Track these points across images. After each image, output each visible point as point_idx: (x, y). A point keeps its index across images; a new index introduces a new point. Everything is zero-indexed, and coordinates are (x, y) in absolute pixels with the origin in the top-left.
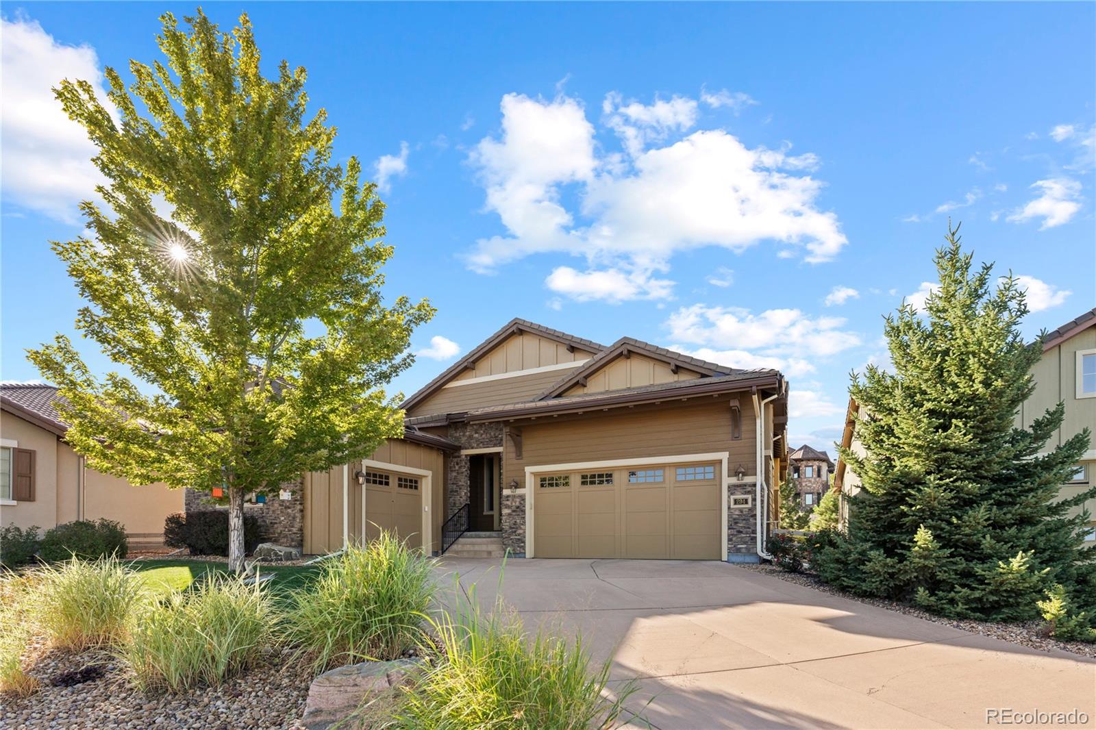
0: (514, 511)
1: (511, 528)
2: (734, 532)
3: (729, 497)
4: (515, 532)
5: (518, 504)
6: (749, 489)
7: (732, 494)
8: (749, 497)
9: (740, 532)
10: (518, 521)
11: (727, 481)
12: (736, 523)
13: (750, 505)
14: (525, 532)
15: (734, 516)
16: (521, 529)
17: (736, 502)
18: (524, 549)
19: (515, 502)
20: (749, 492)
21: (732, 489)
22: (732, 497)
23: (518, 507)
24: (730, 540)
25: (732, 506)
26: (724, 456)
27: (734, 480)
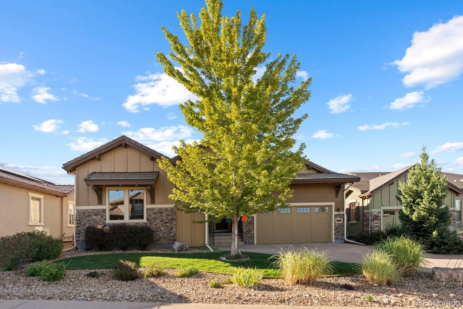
0: (248, 224)
1: (247, 231)
2: (336, 232)
3: (335, 219)
4: (249, 233)
5: (250, 220)
6: (341, 216)
7: (336, 218)
8: (342, 219)
9: (339, 232)
10: (251, 228)
11: (334, 213)
12: (337, 228)
13: (342, 222)
14: (254, 233)
15: (337, 226)
16: (252, 231)
17: (337, 221)
18: (254, 241)
19: (249, 220)
20: (341, 217)
21: (336, 216)
22: (336, 219)
23: (251, 222)
24: (335, 235)
25: (336, 222)
26: (333, 204)
27: (337, 213)
